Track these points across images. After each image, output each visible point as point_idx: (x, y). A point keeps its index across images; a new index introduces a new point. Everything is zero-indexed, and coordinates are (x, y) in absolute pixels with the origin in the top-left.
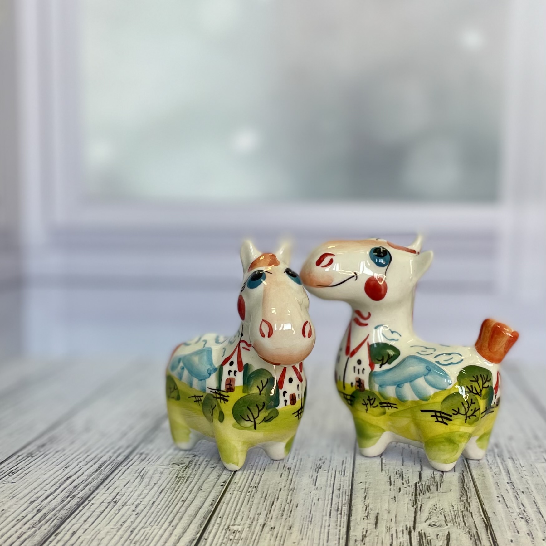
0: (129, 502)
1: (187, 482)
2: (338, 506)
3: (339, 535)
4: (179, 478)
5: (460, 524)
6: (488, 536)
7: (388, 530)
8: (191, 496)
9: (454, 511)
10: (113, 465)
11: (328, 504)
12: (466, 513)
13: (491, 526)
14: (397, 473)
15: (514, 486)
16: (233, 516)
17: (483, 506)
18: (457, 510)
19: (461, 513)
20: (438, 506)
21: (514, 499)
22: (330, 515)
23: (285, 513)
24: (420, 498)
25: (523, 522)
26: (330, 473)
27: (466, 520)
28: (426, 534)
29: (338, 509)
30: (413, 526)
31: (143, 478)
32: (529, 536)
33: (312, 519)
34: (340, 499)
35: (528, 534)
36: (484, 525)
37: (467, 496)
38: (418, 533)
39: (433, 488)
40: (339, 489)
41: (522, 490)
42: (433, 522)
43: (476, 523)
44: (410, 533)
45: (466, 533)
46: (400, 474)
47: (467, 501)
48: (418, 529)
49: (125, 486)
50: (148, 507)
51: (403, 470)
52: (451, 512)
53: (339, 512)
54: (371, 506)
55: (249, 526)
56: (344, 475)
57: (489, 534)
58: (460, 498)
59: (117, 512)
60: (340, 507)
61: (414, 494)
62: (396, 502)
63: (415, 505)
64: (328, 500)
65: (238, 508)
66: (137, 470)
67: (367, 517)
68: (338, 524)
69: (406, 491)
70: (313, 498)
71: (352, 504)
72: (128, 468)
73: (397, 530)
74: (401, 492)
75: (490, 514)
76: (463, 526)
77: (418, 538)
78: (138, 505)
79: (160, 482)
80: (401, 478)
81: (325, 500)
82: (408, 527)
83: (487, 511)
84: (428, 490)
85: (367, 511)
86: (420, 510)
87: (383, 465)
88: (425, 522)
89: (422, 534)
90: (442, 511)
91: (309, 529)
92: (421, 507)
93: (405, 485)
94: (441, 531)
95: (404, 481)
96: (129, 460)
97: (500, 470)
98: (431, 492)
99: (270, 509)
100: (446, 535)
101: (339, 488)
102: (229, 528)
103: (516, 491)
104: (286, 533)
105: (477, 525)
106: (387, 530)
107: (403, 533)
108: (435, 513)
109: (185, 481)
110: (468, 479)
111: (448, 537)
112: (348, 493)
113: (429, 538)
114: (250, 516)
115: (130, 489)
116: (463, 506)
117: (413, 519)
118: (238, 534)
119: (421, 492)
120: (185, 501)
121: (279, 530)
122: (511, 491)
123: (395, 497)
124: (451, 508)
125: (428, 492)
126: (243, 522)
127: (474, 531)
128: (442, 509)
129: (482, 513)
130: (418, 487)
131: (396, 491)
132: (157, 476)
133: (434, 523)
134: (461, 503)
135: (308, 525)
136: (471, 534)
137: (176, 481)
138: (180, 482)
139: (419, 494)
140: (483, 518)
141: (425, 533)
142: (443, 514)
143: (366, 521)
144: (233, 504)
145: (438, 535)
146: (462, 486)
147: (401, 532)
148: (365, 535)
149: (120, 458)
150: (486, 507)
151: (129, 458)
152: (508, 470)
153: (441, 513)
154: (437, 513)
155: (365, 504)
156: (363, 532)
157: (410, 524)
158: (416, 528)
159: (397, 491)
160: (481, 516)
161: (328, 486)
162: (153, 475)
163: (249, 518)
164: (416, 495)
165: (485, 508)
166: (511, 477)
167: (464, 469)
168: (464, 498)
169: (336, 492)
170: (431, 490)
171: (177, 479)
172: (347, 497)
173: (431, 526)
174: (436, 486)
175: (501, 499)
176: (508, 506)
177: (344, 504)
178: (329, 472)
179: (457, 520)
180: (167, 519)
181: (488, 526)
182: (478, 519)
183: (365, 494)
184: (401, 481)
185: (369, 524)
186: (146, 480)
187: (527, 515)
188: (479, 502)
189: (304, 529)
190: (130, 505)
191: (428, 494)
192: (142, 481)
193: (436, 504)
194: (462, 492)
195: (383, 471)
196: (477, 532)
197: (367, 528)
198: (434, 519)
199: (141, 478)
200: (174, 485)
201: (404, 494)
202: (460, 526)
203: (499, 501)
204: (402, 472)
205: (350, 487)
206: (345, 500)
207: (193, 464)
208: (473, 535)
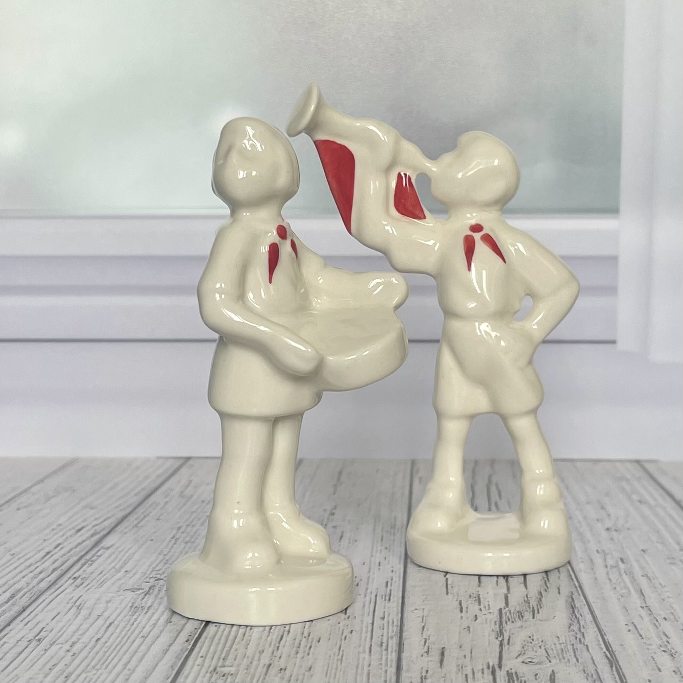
0: (61, 640)
1: (149, 612)
2: (382, 639)
3: (386, 676)
4: (135, 608)
5: (570, 660)
6: (614, 675)
7: (461, 669)
8: (156, 631)
9: (560, 644)
10: (32, 594)
11: (366, 638)
12: (579, 646)
13: (618, 662)
14: (470, 596)
15: (651, 611)
16: (221, 654)
17: (605, 637)
18: (564, 642)
19: (571, 646)
20: (535, 638)
21: (651, 628)
22: (370, 652)
23: (301, 650)
24: (508, 627)
25: (666, 657)
26: (368, 598)
27: (579, 655)
28: (518, 674)
29: (382, 643)
30: (497, 663)
31: (79, 608)
32: (676, 674)
33: (342, 657)
34: (385, 631)
35: (674, 671)
36: (607, 661)
37: (580, 624)
38: (505, 673)
39: (528, 615)
40: (383, 618)
41: (664, 616)
42: (528, 658)
43: (594, 658)
44: (493, 673)
45: (580, 671)
46: (475, 598)
47: (580, 630)
48: (505, 668)
49: (52, 620)
50: (90, 645)
51: (480, 593)
52: (555, 644)
53: (384, 647)
54: (432, 639)
55: (246, 667)
56: (389, 600)
57: (615, 673)
58: (569, 627)
59: (43, 652)
60: (385, 640)
61: (498, 623)
62: (471, 634)
63: (500, 636)
64: (367, 632)
65: (228, 644)
66: (70, 600)
67: (428, 652)
68: (383, 662)
69: (486, 620)
70: (343, 630)
71: (404, 637)
72: (57, 597)
73: (474, 670)
74: (477, 621)
75: (615, 647)
76: (575, 663)
77: (507, 679)
78: (74, 644)
79: (106, 614)
80: (477, 603)
81: (361, 633)
82: (491, 665)
83: (611, 643)
84: (519, 618)
85: (427, 645)
86: (508, 644)
87: (449, 586)
88: (517, 658)
89: (512, 674)
90: (541, 643)
91: (339, 670)
92: (509, 640)
93: (484, 611)
94: (541, 669)
95: (482, 607)
96: (57, 587)
97: (629, 591)
98: (524, 620)
99: (277, 645)
100: (549, 674)
101: (382, 616)
102: (216, 671)
103: (655, 618)
104: (304, 675)
105: (595, 661)
106: (459, 669)
107: (483, 673)
108: (531, 646)
109: (144, 612)
110: (580, 602)
111: (553, 677)
112: (397, 622)
113: (522, 678)
114: (247, 654)
115: (60, 625)
116: (574, 638)
117: (498, 655)
118: (230, 677)
119: (509, 620)
120: (147, 637)
121: (293, 671)
122: (647, 619)
123: (469, 627)
124: (555, 640)
125: (520, 620)
126: (236, 662)
127: (591, 669)
128: (542, 642)
129: (603, 646)
130: (503, 613)
131: (470, 620)
132: (102, 606)
133: (530, 660)
134: (570, 633)
135: (337, 666)
136: (587, 673)
137: (132, 611)
138: (137, 614)
139: (506, 623)
140: (604, 652)
141: (516, 673)
142: (543, 648)
143: (426, 659)
144: (220, 640)
145: (536, 675)
146: (572, 612)
147: (480, 672)
148: (426, 676)
149: (43, 585)
150: (610, 638)
151: (57, 584)
152: (641, 590)
153: (540, 647)
154: (534, 646)
155: (423, 636)
156: (421, 673)
157: (493, 661)
158: (503, 667)
159: (472, 620)
160: (602, 649)
161: (366, 614)
162: (95, 604)
163: (246, 656)
164: (501, 624)
165: (608, 639)
166: (645, 599)
167: (574, 590)
168: (575, 627)
169: (378, 622)
170: (524, 618)
171: (133, 609)
172: (395, 628)
173: (526, 663)
174: (531, 613)
175: (631, 627)
176: (643, 636)
177: (392, 637)
178: (365, 597)
179: (565, 655)
180: (119, 660)
181: (613, 661)
182: (598, 654)
183: (423, 624)
184: (477, 607)
185: (430, 663)
186: (84, 612)
187: (673, 648)
188: (598, 632)
189: (332, 670)
190: (62, 644)
191: (519, 623)
192: (80, 613)
193: (533, 635)
194: (571, 620)
195: (449, 595)
196: (596, 670)
197: (428, 668)
198: (530, 654)
199: (78, 609)
200: (128, 617)
201: (482, 623)
202: (569, 663)
203: (629, 631)
204: (479, 595)
205: (400, 616)
206: (393, 632)
207: (156, 590)
208: (590, 674)
